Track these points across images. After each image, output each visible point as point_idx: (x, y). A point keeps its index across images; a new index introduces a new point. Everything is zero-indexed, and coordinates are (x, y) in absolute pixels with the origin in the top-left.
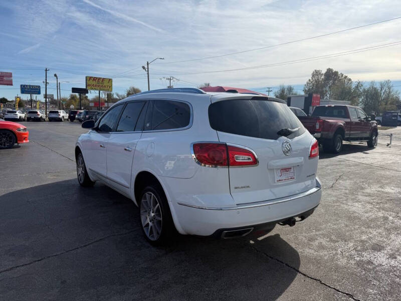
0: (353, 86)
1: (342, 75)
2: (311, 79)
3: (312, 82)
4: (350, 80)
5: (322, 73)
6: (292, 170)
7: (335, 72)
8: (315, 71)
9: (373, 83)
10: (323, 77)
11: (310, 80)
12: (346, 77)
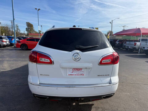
6: (83, 70)
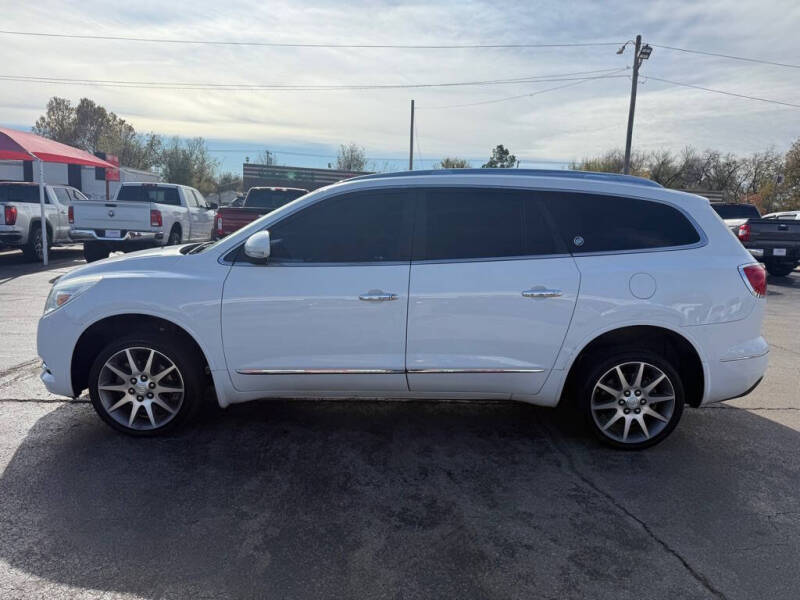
0: (144, 144)
1: (115, 117)
2: (45, 116)
3: (48, 124)
4: (130, 129)
5: (71, 106)
7: (99, 108)
8: (55, 99)
9: (175, 140)
10: (73, 116)
11: (43, 119)
12: (122, 122)
